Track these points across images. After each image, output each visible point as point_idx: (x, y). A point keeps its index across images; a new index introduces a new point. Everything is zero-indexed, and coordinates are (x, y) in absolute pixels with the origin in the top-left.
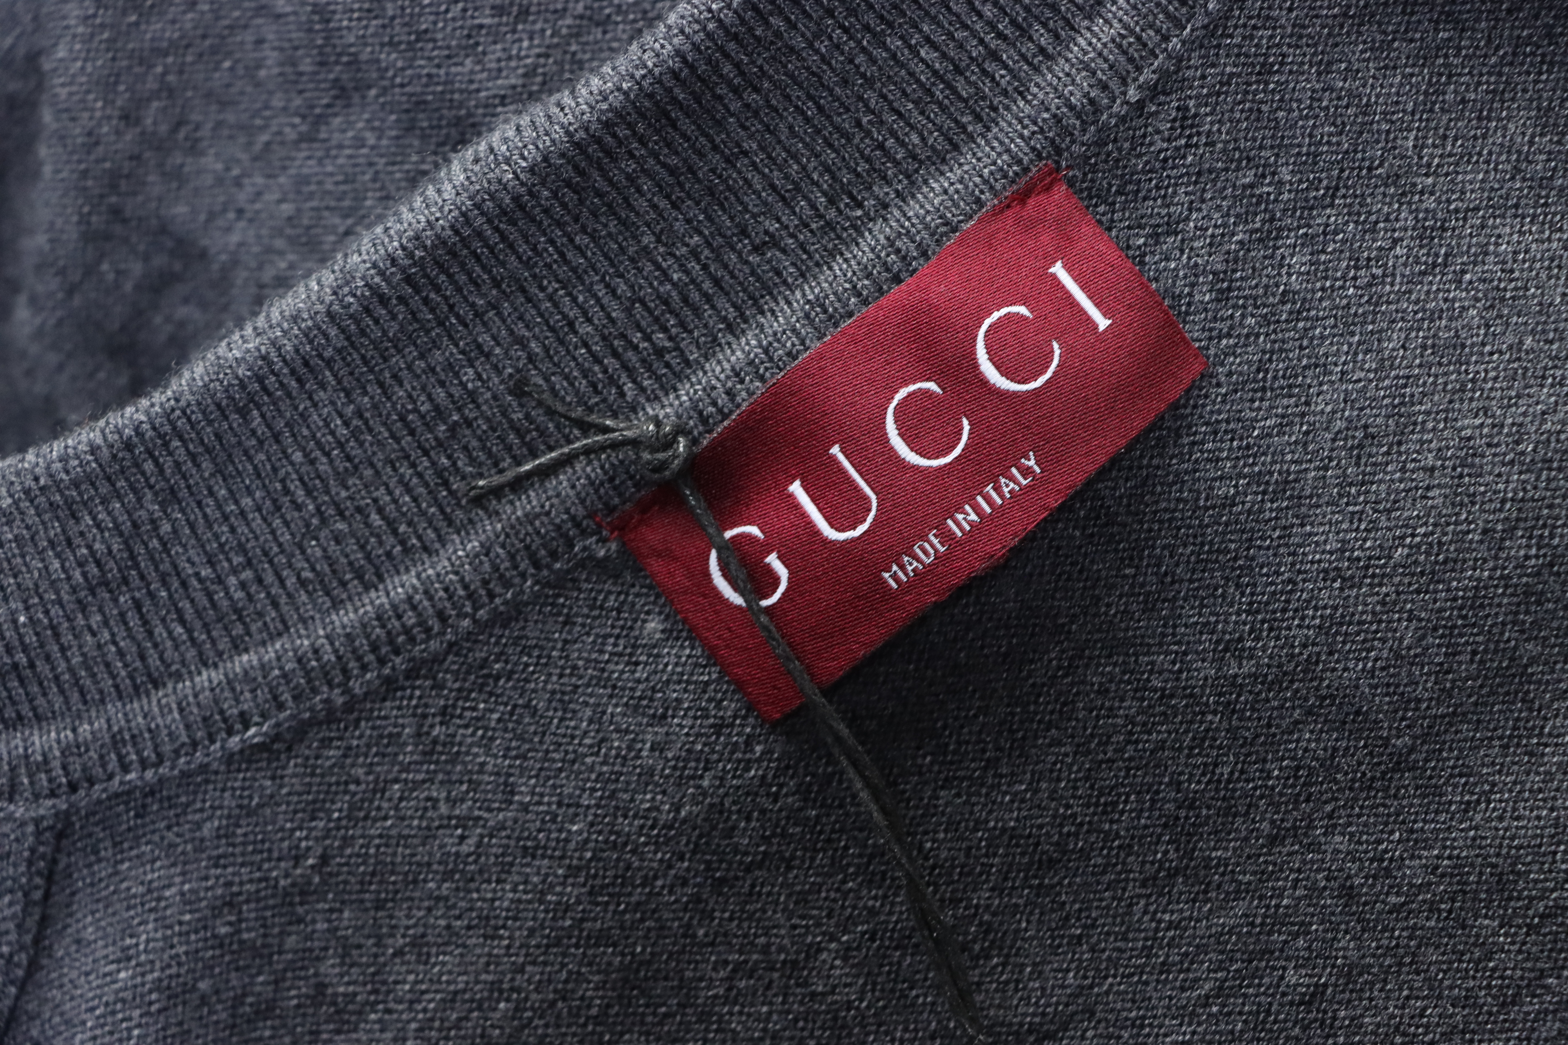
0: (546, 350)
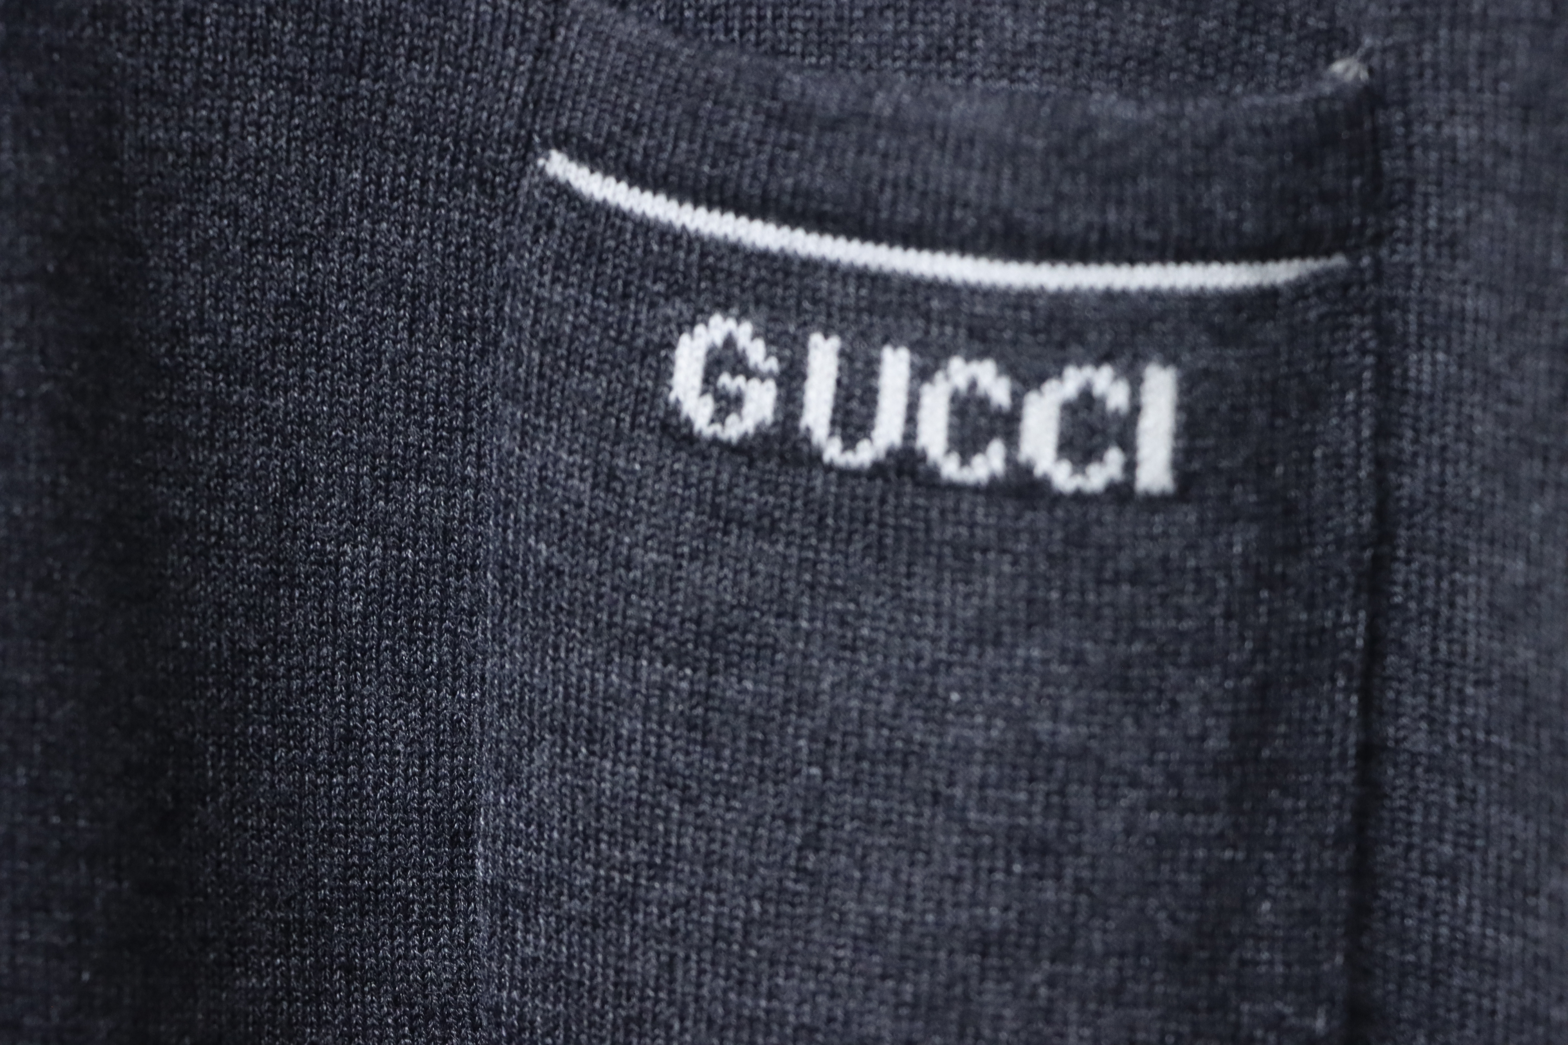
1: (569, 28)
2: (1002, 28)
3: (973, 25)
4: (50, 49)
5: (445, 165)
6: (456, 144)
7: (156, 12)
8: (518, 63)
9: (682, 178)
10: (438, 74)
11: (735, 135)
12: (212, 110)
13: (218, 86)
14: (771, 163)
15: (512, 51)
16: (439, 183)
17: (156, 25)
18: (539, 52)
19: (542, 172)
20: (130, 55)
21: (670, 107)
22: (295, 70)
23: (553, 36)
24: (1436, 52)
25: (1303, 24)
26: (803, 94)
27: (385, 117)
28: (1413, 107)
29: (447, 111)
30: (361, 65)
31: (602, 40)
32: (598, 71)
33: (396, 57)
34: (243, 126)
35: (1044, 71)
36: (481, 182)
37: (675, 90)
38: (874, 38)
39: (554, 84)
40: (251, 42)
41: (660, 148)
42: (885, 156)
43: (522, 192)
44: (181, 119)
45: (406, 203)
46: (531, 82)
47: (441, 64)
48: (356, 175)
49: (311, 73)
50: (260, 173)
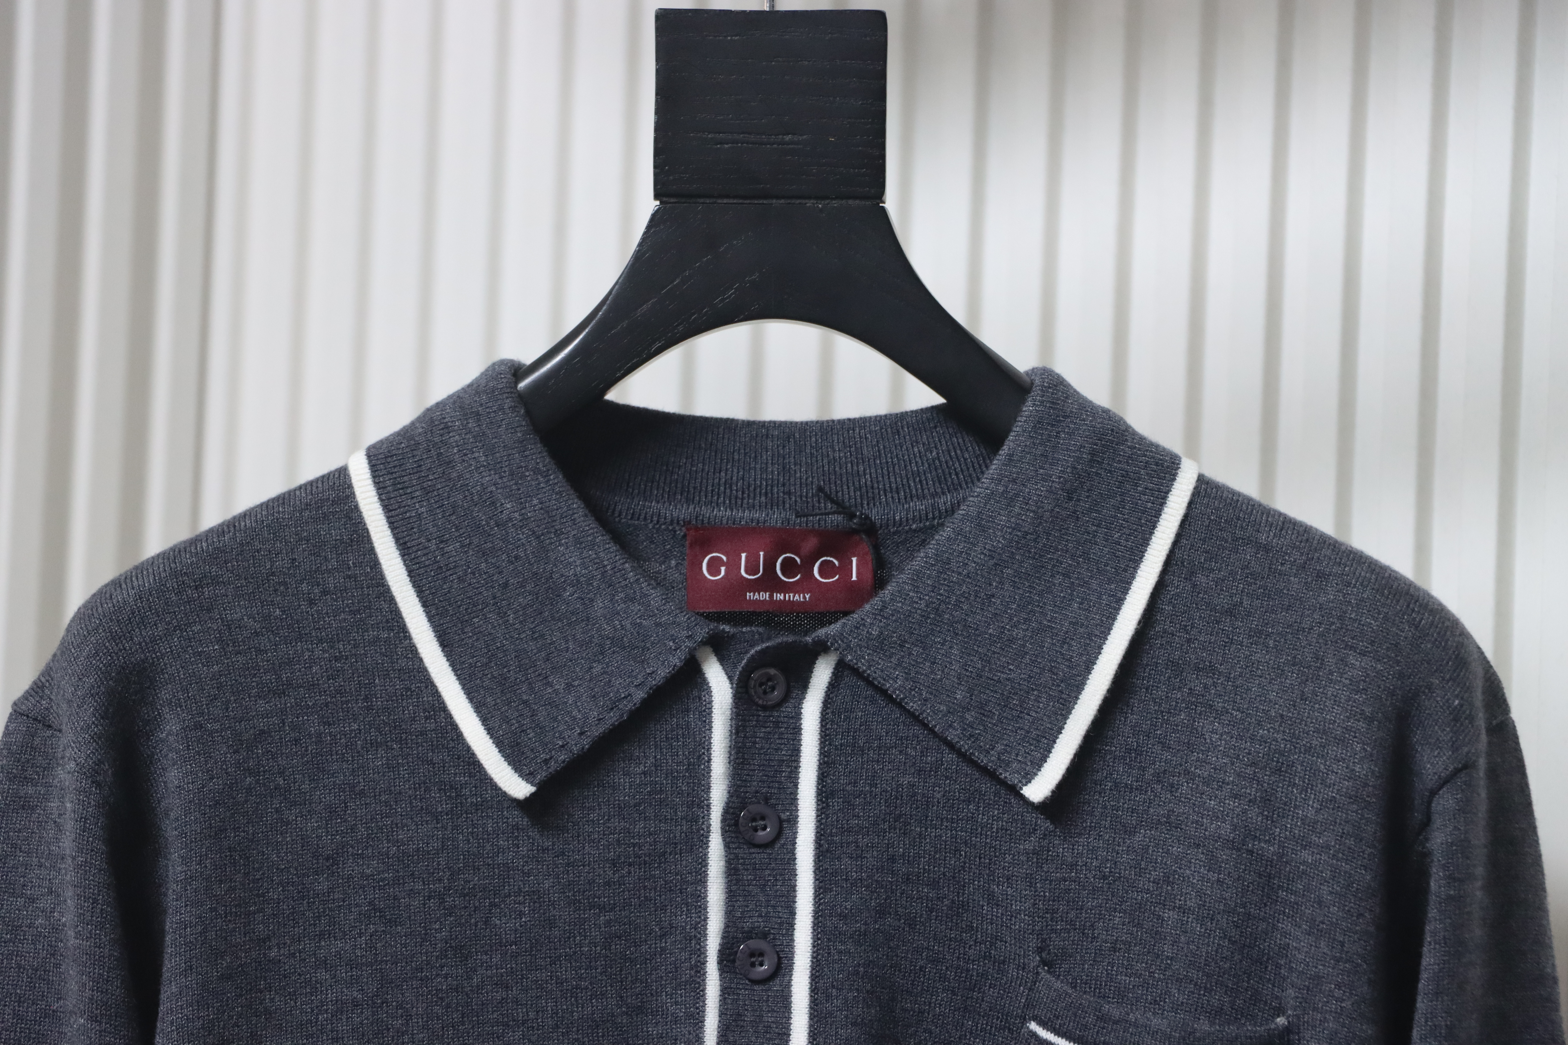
0: (708, 472)
1: (1040, 982)
2: (1174, 996)
3: (1166, 994)
4: (877, 976)
5: (999, 1022)
6: (1002, 1016)
7: (911, 966)
8: (1023, 992)
9: (1070, 1034)
10: (998, 993)
11: (1087, 1022)
12: (926, 998)
13: (929, 991)
14: (1098, 1032)
15: (1022, 988)
16: (996, 1028)
17: (911, 970)
18: (1030, 989)
19: (1028, 1028)
20: (902, 979)
21: (1068, 1011)
22: (953, 988)
23: (1035, 985)
24: (1309, 1018)
25: (1271, 1004)
26: (1108, 1012)
27: (981, 1005)
28: (1301, 1035)
29: (1000, 1005)
30: (974, 988)
31: (1050, 988)
32: (1048, 997)
33: (986, 986)
34: (935, 1005)
35: (1185, 1011)
36: (1009, 1029)
37: (1070, 1006)
38: (1135, 995)
39: (1034, 1000)
40: (940, 978)
41: (1065, 1024)
42: (1132, 1034)
43: (1021, 1033)
44: (916, 1001)
45: (986, 1033)
46: (1027, 999)
47: (1000, 990)
48: (970, 1023)
49: (958, 989)
50: (939, 1020)
